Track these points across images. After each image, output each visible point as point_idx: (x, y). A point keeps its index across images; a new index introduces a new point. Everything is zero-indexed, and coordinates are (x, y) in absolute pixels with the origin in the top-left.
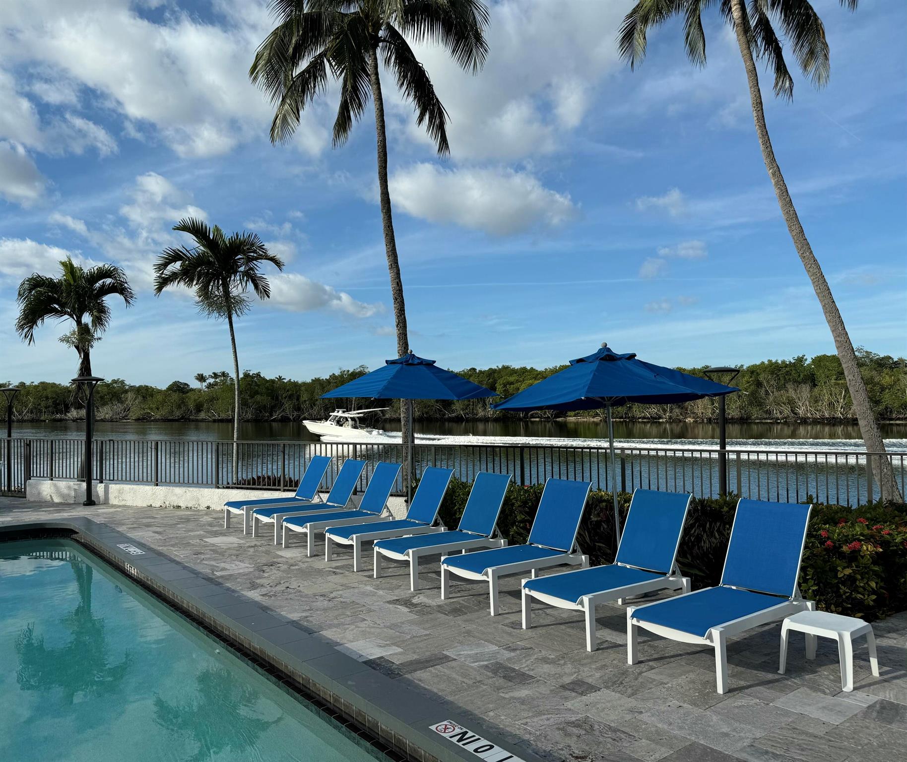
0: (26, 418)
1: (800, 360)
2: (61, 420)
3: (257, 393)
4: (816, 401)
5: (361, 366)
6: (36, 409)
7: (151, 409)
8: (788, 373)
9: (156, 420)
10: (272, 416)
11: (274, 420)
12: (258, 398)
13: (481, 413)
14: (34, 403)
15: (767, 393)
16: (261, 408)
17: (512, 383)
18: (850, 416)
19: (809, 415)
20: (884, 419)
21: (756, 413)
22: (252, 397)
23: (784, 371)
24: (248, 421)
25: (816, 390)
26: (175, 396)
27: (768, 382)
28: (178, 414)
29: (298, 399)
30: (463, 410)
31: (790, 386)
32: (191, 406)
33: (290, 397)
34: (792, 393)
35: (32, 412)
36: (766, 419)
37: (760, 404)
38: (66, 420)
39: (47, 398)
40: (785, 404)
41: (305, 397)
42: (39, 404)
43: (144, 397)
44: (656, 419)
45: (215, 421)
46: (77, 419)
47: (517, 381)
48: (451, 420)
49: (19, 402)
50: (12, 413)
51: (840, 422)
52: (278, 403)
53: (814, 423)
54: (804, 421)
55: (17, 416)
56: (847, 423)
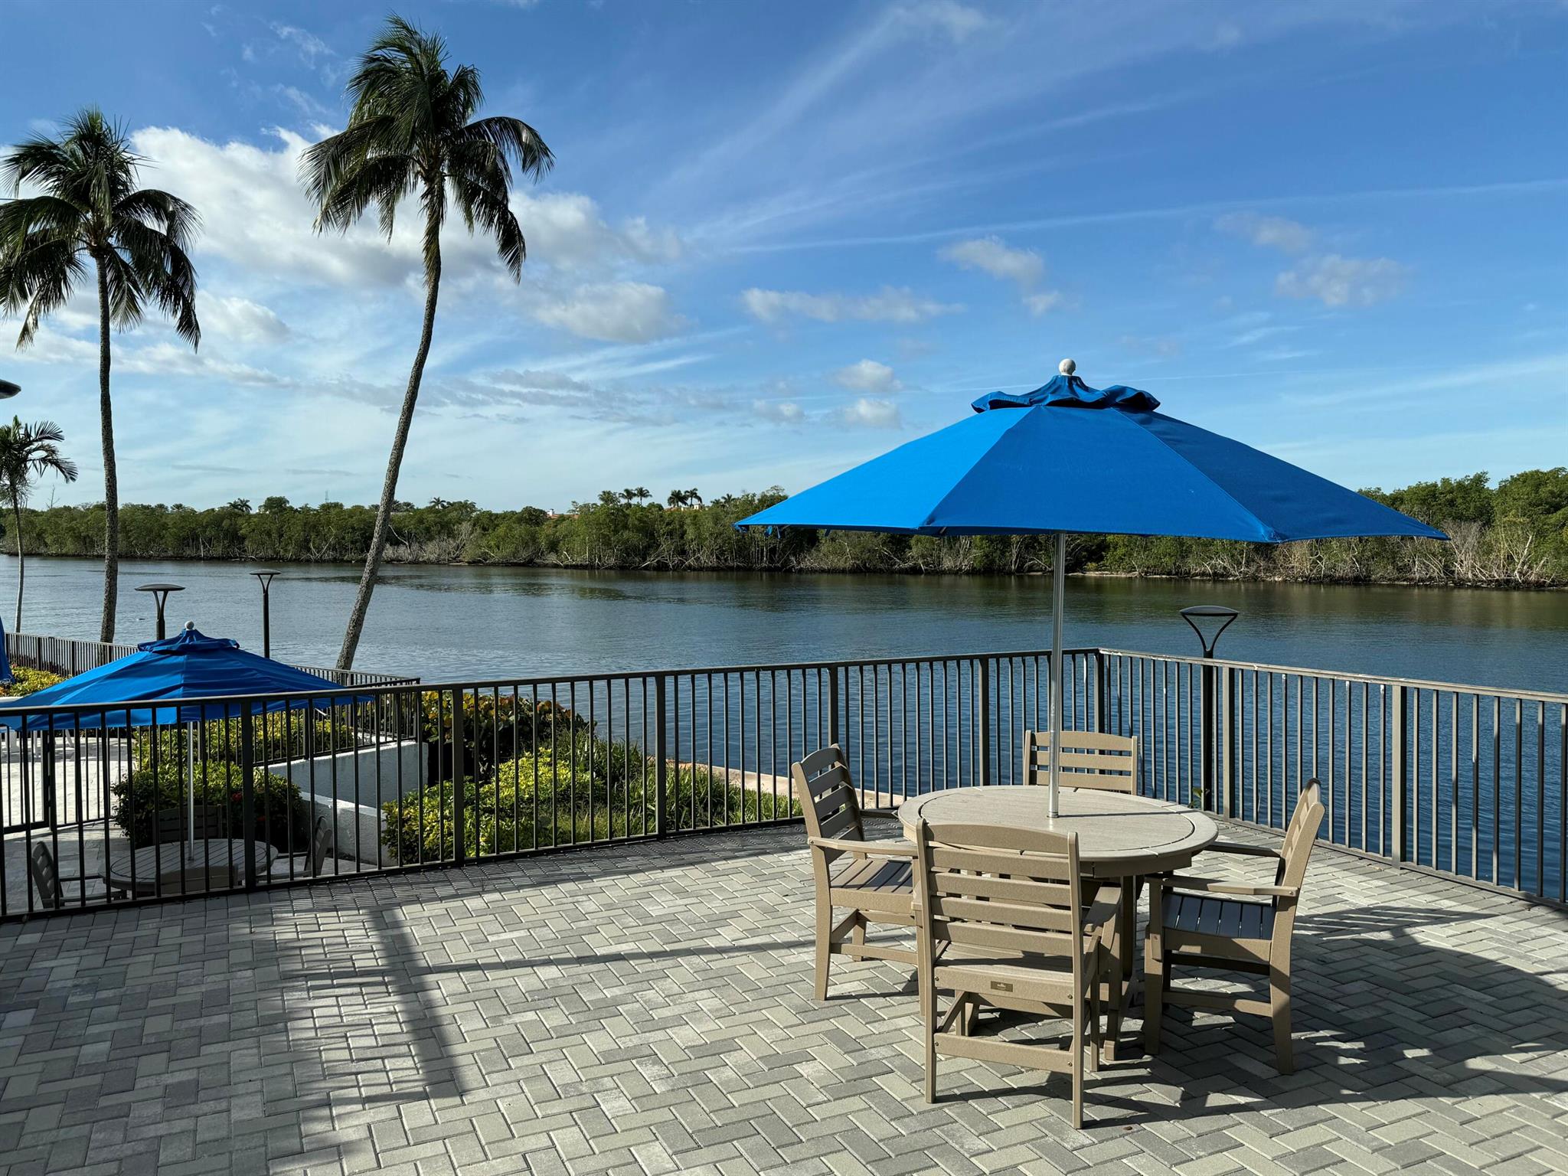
0: (326, 557)
1: (1479, 480)
3: (626, 527)
4: (1488, 553)
6: (339, 546)
7: (490, 547)
8: (1451, 503)
9: (494, 564)
10: (644, 560)
11: (646, 568)
12: (626, 534)
13: (948, 563)
14: (336, 536)
16: (629, 550)
18: (1533, 578)
19: (1470, 575)
21: (1382, 571)
22: (616, 531)
23: (1442, 499)
24: (611, 568)
25: (1490, 536)
26: (520, 530)
28: (524, 555)
29: (682, 537)
30: (923, 556)
31: (1449, 524)
32: (543, 544)
33: (670, 533)
34: (1451, 539)
35: (334, 549)
36: (1398, 579)
37: (1394, 557)
39: (353, 528)
40: (1434, 555)
41: (690, 533)
42: (343, 538)
43: (484, 529)
44: (1222, 575)
45: (567, 567)
46: (392, 560)
48: (902, 571)
49: (318, 533)
50: (309, 550)
51: (1517, 587)
52: (652, 544)
53: (1475, 587)
54: (1460, 584)
55: (315, 555)
56: (1528, 589)
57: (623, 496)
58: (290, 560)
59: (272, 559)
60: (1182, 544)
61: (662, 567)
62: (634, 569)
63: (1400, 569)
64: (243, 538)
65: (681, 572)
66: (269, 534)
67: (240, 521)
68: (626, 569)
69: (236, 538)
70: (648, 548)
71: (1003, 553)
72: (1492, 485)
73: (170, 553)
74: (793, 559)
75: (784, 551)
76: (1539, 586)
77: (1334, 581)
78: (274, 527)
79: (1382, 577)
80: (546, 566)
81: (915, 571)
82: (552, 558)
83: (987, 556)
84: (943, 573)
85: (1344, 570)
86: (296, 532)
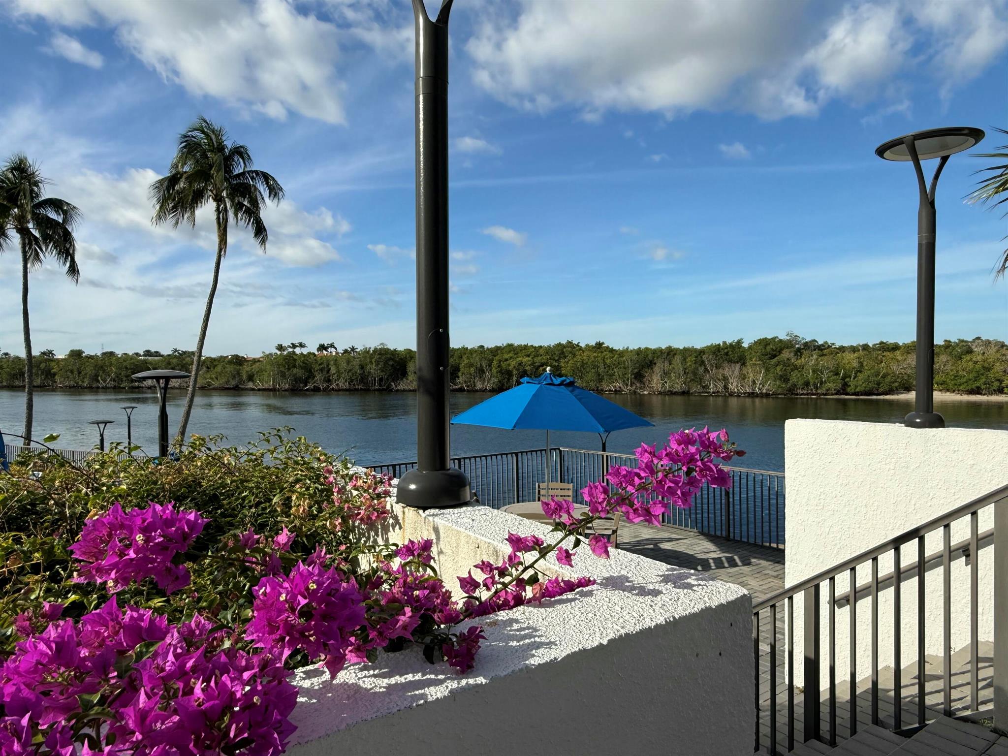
0: (109, 385)
1: (739, 342)
2: (138, 387)
3: (294, 366)
4: (744, 379)
5: (381, 344)
6: (118, 379)
7: (212, 379)
8: (727, 354)
9: (215, 389)
10: (306, 385)
11: (307, 390)
12: (295, 371)
13: (479, 386)
14: (115, 372)
15: (706, 370)
16: (297, 380)
17: (506, 360)
18: (764, 391)
19: (736, 390)
20: (792, 394)
21: (695, 388)
22: (289, 369)
23: (723, 352)
24: (286, 390)
25: (745, 371)
26: (230, 368)
27: (709, 361)
28: (233, 383)
29: (328, 372)
30: (465, 382)
31: (726, 364)
32: (245, 377)
33: (321, 370)
34: (727, 372)
35: (114, 380)
36: (703, 392)
37: (700, 381)
38: (142, 387)
39: (126, 368)
40: (719, 380)
41: (333, 370)
42: (120, 374)
43: (208, 368)
44: (619, 391)
45: (259, 390)
46: (151, 387)
47: (511, 358)
48: (454, 390)
49: (104, 371)
50: (98, 381)
51: (757, 396)
52: (311, 375)
53: (738, 396)
54: (731, 395)
55: (102, 384)
56: (762, 397)
57: (290, 347)
58: (86, 388)
59: (74, 387)
60: (599, 375)
61: (316, 390)
62: (300, 390)
63: (704, 387)
64: (55, 374)
65: (327, 391)
66: (72, 372)
67: (53, 364)
68: (296, 391)
69: (49, 374)
70: (307, 378)
71: (509, 380)
72: (745, 345)
73: (5, 384)
74: (393, 384)
75: (387, 379)
76: (767, 395)
77: (672, 393)
78: (75, 368)
79: (695, 392)
80: (246, 389)
81: (461, 390)
82: (250, 385)
83: (500, 382)
84: (477, 391)
85: (677, 388)
86: (89, 370)
